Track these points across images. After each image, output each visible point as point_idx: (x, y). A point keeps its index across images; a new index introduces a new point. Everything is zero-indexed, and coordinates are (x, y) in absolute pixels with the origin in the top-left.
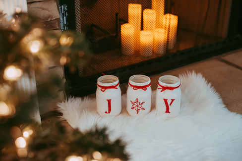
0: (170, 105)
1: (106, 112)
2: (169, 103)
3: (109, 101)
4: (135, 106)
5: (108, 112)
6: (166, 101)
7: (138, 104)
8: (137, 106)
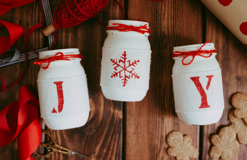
0: (207, 88)
1: (54, 111)
2: (204, 86)
3: (59, 85)
4: (119, 69)
5: (57, 109)
6: (195, 80)
7: (127, 64)
8: (125, 69)
